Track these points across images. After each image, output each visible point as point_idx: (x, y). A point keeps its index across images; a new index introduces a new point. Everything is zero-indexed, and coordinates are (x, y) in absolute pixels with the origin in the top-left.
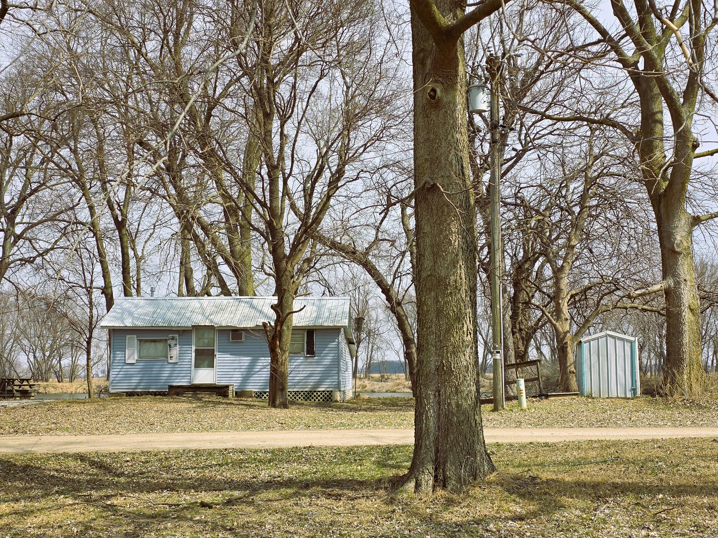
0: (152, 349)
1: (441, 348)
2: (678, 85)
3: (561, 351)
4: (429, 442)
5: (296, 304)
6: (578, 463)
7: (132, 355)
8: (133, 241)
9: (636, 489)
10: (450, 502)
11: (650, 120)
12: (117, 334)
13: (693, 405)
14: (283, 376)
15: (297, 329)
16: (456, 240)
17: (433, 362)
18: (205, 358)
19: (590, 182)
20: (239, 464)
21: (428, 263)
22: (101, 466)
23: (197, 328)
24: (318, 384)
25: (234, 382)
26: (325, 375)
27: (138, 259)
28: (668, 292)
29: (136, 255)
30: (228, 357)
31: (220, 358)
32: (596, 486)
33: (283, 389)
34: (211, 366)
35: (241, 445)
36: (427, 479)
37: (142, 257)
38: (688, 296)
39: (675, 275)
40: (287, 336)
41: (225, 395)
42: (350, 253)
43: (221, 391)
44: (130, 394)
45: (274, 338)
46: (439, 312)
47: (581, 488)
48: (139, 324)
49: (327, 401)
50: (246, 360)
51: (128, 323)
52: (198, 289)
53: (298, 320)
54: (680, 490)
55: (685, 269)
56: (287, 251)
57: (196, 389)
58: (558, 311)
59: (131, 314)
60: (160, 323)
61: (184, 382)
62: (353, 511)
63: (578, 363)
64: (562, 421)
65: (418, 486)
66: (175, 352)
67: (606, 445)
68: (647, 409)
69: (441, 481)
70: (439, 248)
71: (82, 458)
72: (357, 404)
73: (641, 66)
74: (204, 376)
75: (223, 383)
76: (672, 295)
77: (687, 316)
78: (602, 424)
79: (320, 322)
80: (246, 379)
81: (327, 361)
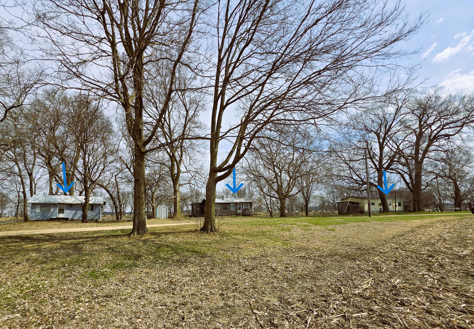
0: (45, 209)
1: (139, 209)
2: (178, 159)
3: (153, 209)
4: (136, 227)
5: (90, 199)
6: (161, 230)
7: (38, 210)
8: (34, 180)
9: (173, 233)
10: (141, 237)
11: (173, 165)
12: (34, 205)
13: (179, 220)
14: (86, 215)
15: (90, 204)
16: (143, 190)
17: (137, 212)
18: (61, 211)
19: (160, 176)
20: (87, 234)
21: (137, 194)
22: (49, 236)
23: (60, 204)
24: (94, 217)
25: (70, 217)
26: (96, 215)
27: (35, 184)
28: (175, 198)
29: (34, 183)
30: (68, 211)
31: (66, 211)
32: (166, 233)
33: (86, 218)
34: (63, 213)
35: (86, 230)
36: (136, 233)
37: (36, 184)
38: (178, 199)
39: (176, 195)
40: (88, 206)
41: (68, 220)
42: (102, 186)
43: (66, 219)
44: (36, 220)
45: (84, 206)
46: (139, 203)
47: (163, 233)
48: (41, 202)
49: (97, 221)
50: (74, 212)
51: (37, 202)
52: (54, 193)
53: (90, 202)
54: (180, 232)
55: (178, 194)
56: (88, 186)
57: (59, 219)
58: (153, 202)
59: (38, 199)
60: (48, 202)
61: (55, 217)
62: (122, 240)
63: (156, 212)
64: (154, 223)
65: (134, 235)
66: (52, 210)
67: (166, 227)
68: (170, 221)
69: (138, 234)
70: (139, 191)
71: (43, 234)
72: (103, 222)
73: (171, 154)
74: (61, 216)
75: (67, 217)
76: (175, 199)
77: (178, 203)
78: (162, 223)
79: (95, 203)
80: (74, 216)
81: (97, 212)
